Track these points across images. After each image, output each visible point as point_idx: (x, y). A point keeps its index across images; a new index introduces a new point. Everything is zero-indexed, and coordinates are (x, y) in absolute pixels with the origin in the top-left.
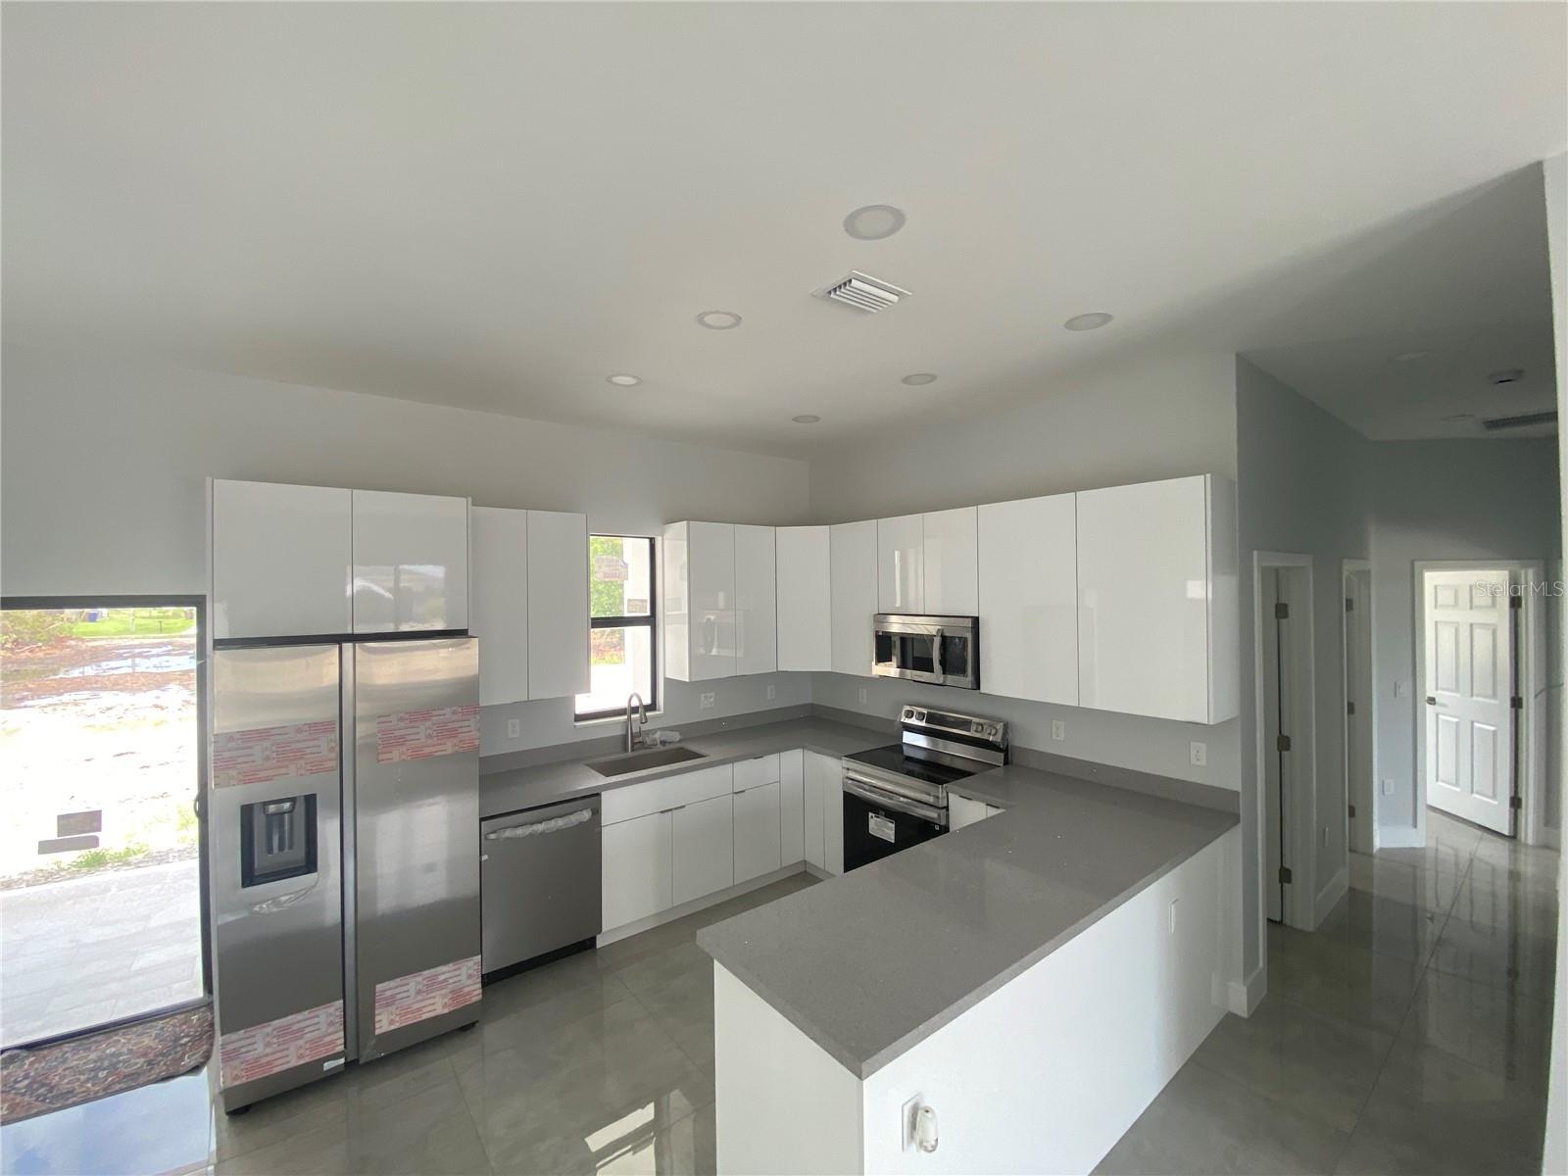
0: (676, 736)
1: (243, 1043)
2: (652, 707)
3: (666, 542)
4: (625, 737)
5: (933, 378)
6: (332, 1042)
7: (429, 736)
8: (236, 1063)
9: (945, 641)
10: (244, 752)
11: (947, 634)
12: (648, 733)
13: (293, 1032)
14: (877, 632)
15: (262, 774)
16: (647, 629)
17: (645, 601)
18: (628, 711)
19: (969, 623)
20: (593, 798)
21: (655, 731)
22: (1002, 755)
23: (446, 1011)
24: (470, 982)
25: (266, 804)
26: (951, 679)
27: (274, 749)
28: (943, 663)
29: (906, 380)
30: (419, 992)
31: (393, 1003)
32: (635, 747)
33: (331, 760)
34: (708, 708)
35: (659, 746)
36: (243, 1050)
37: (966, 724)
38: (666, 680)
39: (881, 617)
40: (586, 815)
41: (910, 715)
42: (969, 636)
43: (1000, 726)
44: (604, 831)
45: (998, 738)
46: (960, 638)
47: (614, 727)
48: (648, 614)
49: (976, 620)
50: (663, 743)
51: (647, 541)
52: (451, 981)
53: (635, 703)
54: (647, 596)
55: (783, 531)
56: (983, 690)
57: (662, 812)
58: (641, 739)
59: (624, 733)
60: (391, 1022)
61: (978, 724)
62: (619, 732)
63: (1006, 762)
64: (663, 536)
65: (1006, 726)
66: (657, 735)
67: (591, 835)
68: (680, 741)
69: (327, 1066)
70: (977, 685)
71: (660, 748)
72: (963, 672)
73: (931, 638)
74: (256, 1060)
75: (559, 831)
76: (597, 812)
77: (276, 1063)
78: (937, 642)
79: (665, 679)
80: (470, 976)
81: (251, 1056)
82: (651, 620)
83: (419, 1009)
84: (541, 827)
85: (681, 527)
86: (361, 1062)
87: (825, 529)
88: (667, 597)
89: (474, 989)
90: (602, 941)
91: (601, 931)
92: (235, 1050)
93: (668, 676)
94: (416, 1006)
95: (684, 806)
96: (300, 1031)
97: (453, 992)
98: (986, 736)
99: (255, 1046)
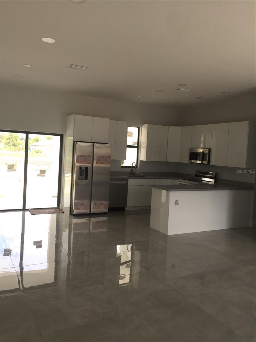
0: (142, 174)
2: (137, 167)
3: (142, 129)
6: (87, 208)
7: (103, 161)
8: (75, 207)
11: (204, 152)
12: (136, 172)
14: (190, 152)
15: (82, 162)
16: (136, 149)
17: (136, 142)
19: (208, 150)
25: (82, 167)
26: (204, 162)
27: (84, 159)
28: (202, 158)
30: (100, 204)
31: (96, 205)
32: (133, 174)
33: (91, 162)
34: (149, 169)
39: (191, 149)
40: (126, 182)
41: (197, 172)
42: (208, 153)
44: (128, 187)
45: (213, 176)
46: (206, 153)
48: (137, 145)
50: (139, 175)
51: (138, 128)
55: (170, 127)
57: (139, 186)
59: (131, 171)
60: (95, 208)
61: (210, 173)
63: (215, 181)
64: (142, 127)
65: (216, 174)
66: (138, 173)
70: (209, 163)
72: (206, 161)
74: (78, 207)
75: (121, 184)
77: (80, 209)
78: (202, 154)
79: (140, 161)
80: (107, 204)
82: (137, 147)
84: (118, 182)
85: (146, 125)
86: (91, 213)
87: (181, 127)
88: (142, 142)
89: (108, 207)
90: (126, 209)
91: (126, 206)
92: (76, 205)
93: (141, 160)
94: (99, 206)
95: (144, 186)
96: (84, 205)
97: (104, 206)
98: (211, 176)
99: (78, 205)
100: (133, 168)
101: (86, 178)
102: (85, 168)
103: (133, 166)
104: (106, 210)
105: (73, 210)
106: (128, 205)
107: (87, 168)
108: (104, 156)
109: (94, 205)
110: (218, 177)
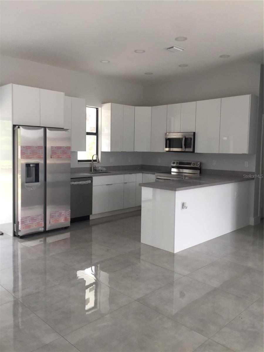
0: (105, 169)
2: (97, 160)
3: (102, 110)
4: (91, 168)
5: (187, 65)
6: (41, 224)
7: (61, 153)
8: (23, 224)
9: (186, 139)
10: (26, 151)
11: (186, 137)
12: (97, 167)
14: (166, 138)
15: (30, 157)
16: (95, 136)
17: (95, 128)
18: (92, 161)
19: (193, 134)
20: (91, 178)
22: (199, 171)
23: (64, 222)
25: (30, 164)
26: (187, 150)
27: (32, 151)
28: (185, 145)
30: (58, 216)
31: (53, 217)
32: (94, 170)
33: (42, 156)
34: (112, 162)
35: (100, 171)
37: (189, 164)
39: (167, 134)
40: (90, 182)
41: (174, 163)
42: (192, 137)
43: (199, 163)
44: (93, 187)
45: (198, 166)
46: (190, 138)
47: (87, 165)
48: (95, 132)
49: (194, 133)
50: (101, 170)
51: (96, 109)
54: (95, 127)
56: (195, 152)
60: (53, 222)
61: (193, 163)
63: (200, 173)
64: (101, 107)
65: (201, 163)
66: (100, 168)
67: (90, 187)
68: (106, 171)
69: (40, 229)
72: (190, 147)
73: (182, 139)
74: (28, 224)
75: (84, 184)
76: (92, 181)
78: (184, 139)
80: (68, 215)
81: (26, 223)
82: (96, 134)
84: (80, 183)
85: (108, 105)
86: (47, 230)
87: (150, 108)
88: (102, 128)
89: (69, 218)
90: (91, 218)
91: (92, 214)
92: (23, 221)
93: (102, 151)
94: (57, 219)
95: (112, 184)
96: (35, 219)
97: (65, 217)
98: (195, 166)
99: (27, 221)
100: (94, 162)
101: (37, 180)
102: (34, 165)
103: (94, 159)
104: (68, 224)
105: (20, 229)
106: (93, 213)
107: (37, 165)
108: (61, 147)
109: (50, 218)
110: (204, 167)
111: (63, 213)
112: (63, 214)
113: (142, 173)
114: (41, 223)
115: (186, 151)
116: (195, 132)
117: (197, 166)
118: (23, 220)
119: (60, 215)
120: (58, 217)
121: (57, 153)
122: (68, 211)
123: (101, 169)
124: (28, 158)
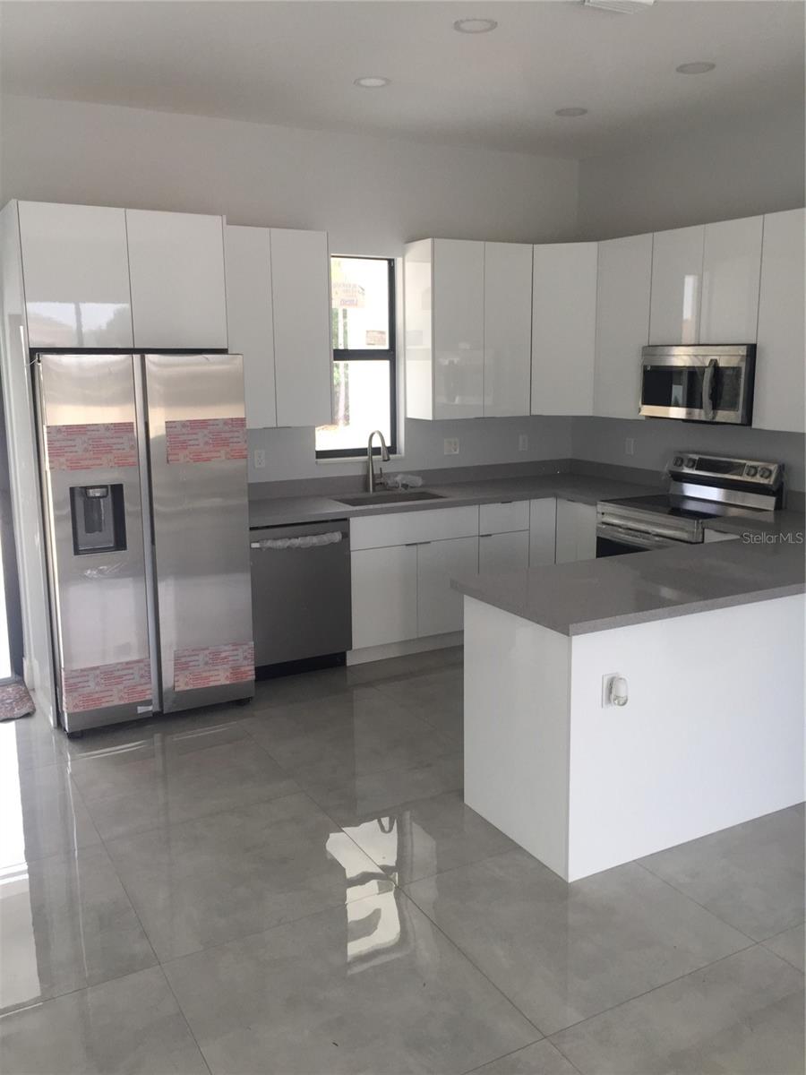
0: (419, 481)
1: (80, 680)
2: (392, 449)
3: (407, 264)
4: (367, 477)
5: (712, 66)
6: (142, 691)
7: (206, 443)
8: (75, 694)
9: (717, 371)
10: (70, 443)
11: (721, 364)
12: (389, 475)
13: (115, 678)
14: (645, 367)
15: (84, 463)
16: (385, 364)
17: (382, 333)
18: (369, 452)
19: (743, 351)
20: (342, 523)
21: (396, 474)
22: (774, 499)
23: (228, 682)
24: (246, 663)
25: (86, 488)
26: (723, 415)
27: (90, 442)
28: (713, 396)
29: (681, 69)
30: (206, 663)
31: (187, 668)
32: (377, 487)
33: (131, 456)
34: (452, 454)
36: (80, 685)
37: (736, 468)
38: (409, 421)
39: (650, 349)
40: (337, 537)
41: (678, 462)
42: (743, 365)
43: (773, 467)
44: (353, 554)
45: (769, 481)
46: (733, 368)
47: (354, 467)
48: (386, 347)
49: (752, 350)
50: (405, 486)
51: (385, 263)
52: (231, 658)
53: (377, 443)
54: (386, 328)
55: (543, 250)
56: (754, 426)
57: (407, 545)
58: (382, 480)
59: (365, 473)
60: (187, 684)
61: (750, 467)
62: (359, 472)
63: (778, 507)
64: (404, 257)
65: (782, 468)
66: (400, 477)
67: (340, 556)
68: (422, 486)
69: (141, 709)
70: (748, 419)
71: (402, 490)
72: (732, 406)
73: (703, 369)
74: (91, 695)
75: (313, 549)
76: (346, 535)
77: (104, 700)
78: (708, 374)
79: (406, 420)
80: (245, 658)
81: (86, 690)
82: (390, 354)
83: (207, 678)
84: (298, 542)
85: (424, 247)
86: (165, 712)
87: (593, 245)
88: (408, 329)
89: (249, 669)
90: (351, 660)
91: (351, 649)
93: (409, 416)
94: (204, 674)
95: (429, 542)
96: (120, 677)
97: (233, 668)
98: (758, 479)
99: (89, 684)
101: (120, 543)
102: (106, 491)
103: (374, 446)
105: (64, 710)
106: (355, 645)
107: (117, 491)
108: (204, 421)
109: (176, 670)
110: (792, 485)
111: (223, 655)
112: (225, 658)
113: (557, 496)
114: (140, 688)
115: (718, 419)
116: (754, 342)
117: (764, 481)
118: (72, 681)
119: (215, 658)
120: (207, 668)
121: (191, 443)
122: (246, 647)
123: (404, 482)
124: (75, 466)
